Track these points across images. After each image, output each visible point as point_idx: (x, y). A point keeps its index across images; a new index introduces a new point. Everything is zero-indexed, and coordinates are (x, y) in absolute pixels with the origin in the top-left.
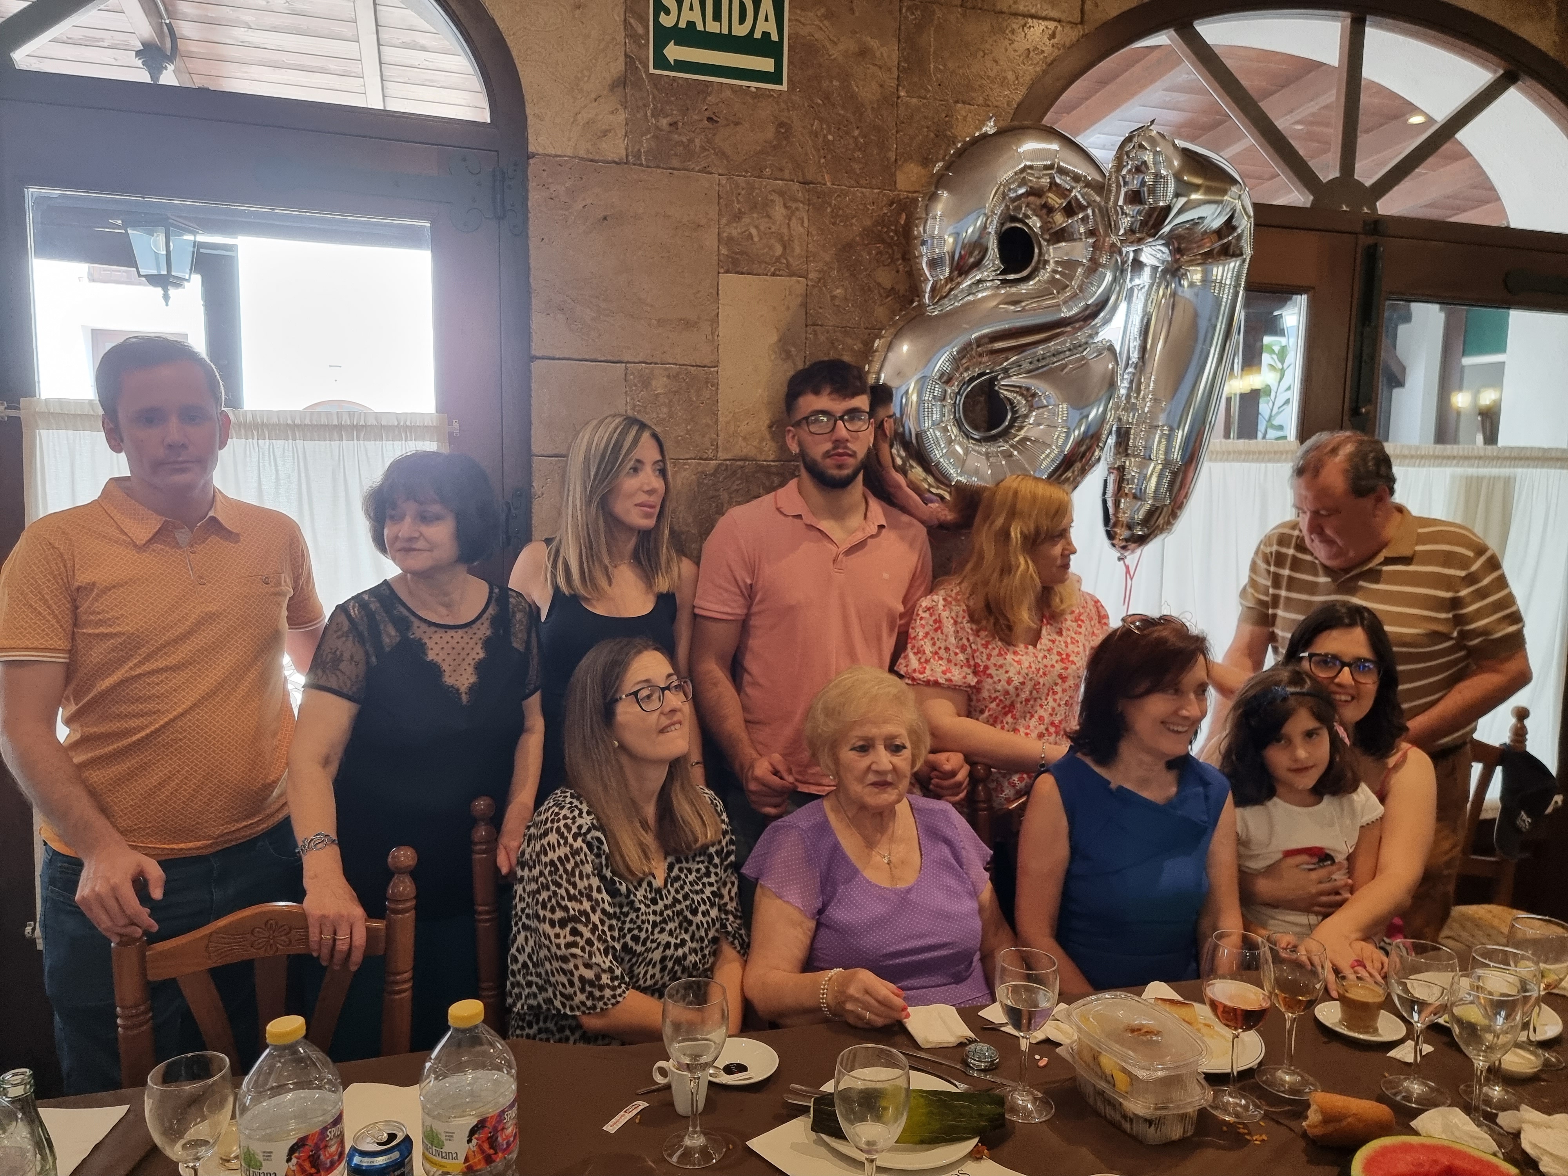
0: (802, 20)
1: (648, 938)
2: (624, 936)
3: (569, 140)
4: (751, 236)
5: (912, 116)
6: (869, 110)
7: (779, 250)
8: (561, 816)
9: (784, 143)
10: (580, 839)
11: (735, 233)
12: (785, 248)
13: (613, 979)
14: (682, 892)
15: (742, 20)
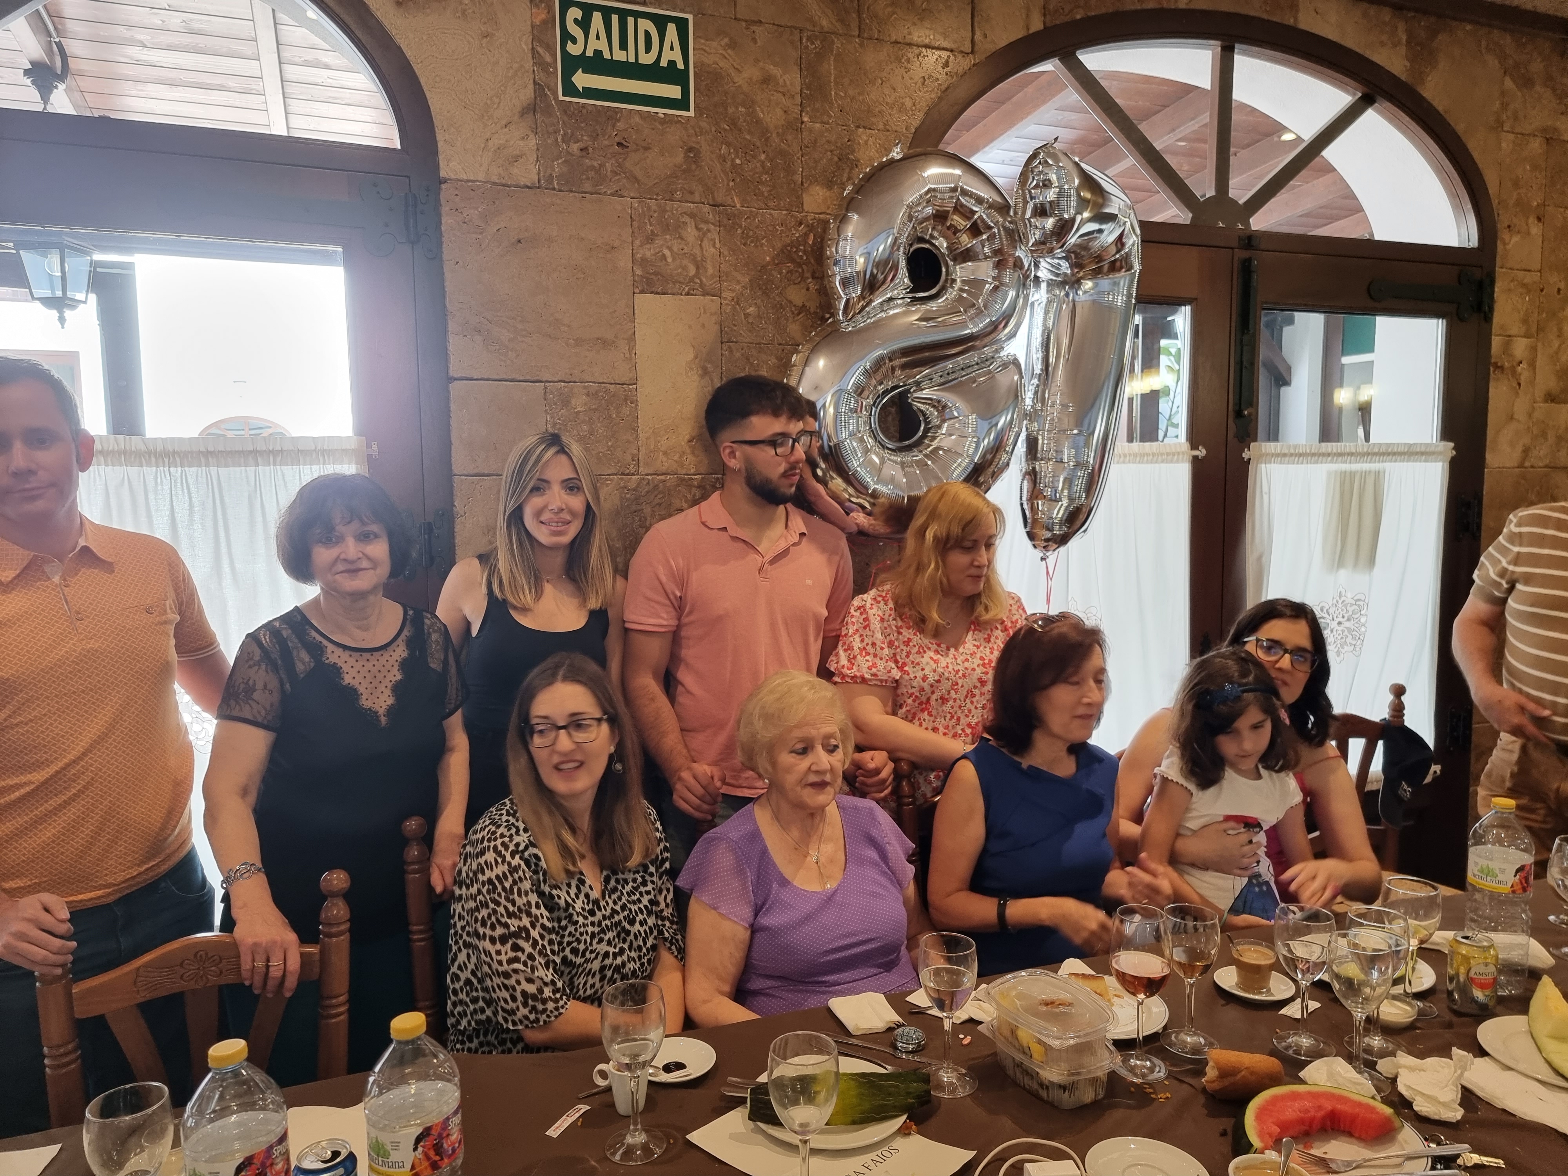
0: (707, 49)
1: (587, 949)
2: (563, 950)
3: (481, 165)
4: (664, 257)
5: (816, 141)
6: (774, 135)
7: (692, 271)
8: (498, 835)
9: (694, 167)
10: (517, 857)
11: (648, 254)
12: (698, 268)
13: (554, 992)
14: (620, 903)
15: (648, 49)
